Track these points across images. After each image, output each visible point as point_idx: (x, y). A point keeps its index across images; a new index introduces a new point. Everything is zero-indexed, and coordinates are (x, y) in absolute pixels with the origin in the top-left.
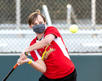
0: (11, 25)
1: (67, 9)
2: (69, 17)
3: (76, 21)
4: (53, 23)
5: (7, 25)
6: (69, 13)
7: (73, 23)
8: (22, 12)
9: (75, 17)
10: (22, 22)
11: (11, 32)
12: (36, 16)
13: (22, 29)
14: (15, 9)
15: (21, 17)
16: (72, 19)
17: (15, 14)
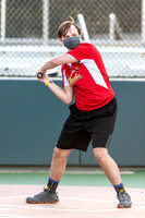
0: (36, 40)
1: (109, 19)
2: (112, 30)
3: (121, 35)
4: (90, 38)
5: (31, 40)
6: (112, 25)
7: (118, 38)
8: (50, 22)
9: (120, 30)
10: (50, 37)
11: (36, 49)
12: (68, 26)
13: (50, 45)
14: (42, 19)
15: (50, 30)
16: (116, 33)
17: (42, 26)
